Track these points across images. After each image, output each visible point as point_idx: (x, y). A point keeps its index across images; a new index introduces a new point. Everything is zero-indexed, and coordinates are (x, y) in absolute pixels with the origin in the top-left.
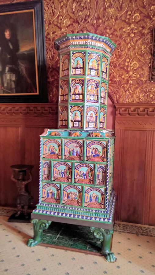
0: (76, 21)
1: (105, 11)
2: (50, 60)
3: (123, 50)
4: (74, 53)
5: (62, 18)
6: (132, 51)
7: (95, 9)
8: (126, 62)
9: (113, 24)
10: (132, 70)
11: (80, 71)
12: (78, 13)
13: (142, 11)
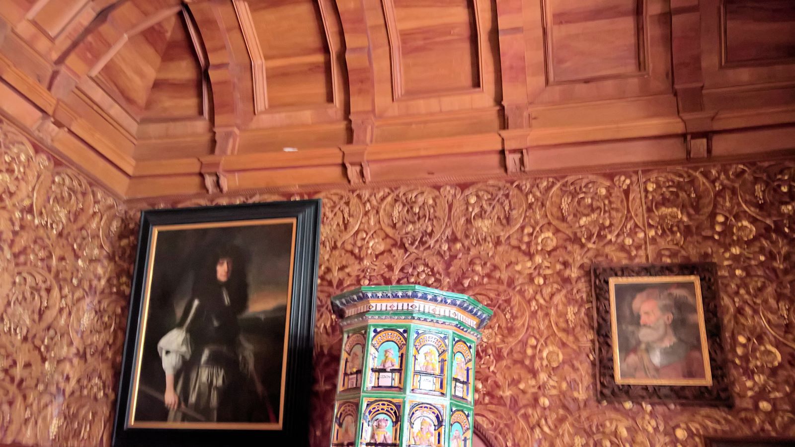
0: (399, 243)
1: (469, 226)
2: (327, 333)
3: (519, 314)
4: (379, 330)
5: (365, 236)
6: (544, 321)
7: (446, 221)
8: (528, 346)
9: (490, 255)
10: (544, 368)
11: (393, 379)
12: (405, 226)
13: (561, 229)
